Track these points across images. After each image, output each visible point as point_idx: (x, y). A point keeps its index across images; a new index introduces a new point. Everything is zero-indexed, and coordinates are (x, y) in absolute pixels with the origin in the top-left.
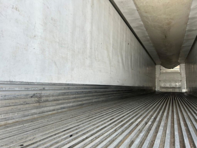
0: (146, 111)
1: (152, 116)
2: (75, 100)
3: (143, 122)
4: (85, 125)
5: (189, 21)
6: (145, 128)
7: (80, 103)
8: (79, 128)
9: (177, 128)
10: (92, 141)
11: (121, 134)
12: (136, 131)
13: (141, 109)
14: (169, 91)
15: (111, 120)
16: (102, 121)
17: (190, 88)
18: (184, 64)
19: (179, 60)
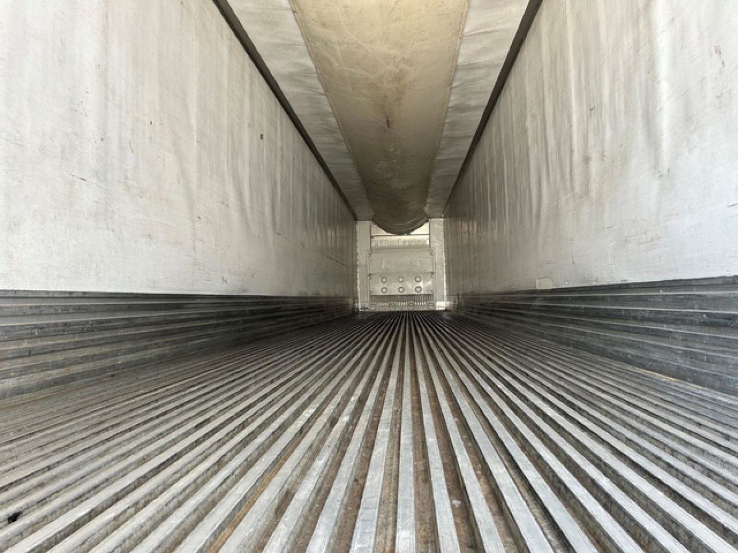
0: (330, 380)
1: (349, 393)
2: (28, 362)
3: (323, 419)
4: (84, 463)
5: (459, 74)
6: (329, 439)
7: (55, 373)
8: (55, 478)
9: (432, 422)
10: (117, 523)
11: (243, 473)
12: (298, 454)
13: (312, 373)
14: (398, 309)
15: (198, 427)
16: (161, 435)
17: (458, 295)
18: (442, 219)
19: (427, 205)
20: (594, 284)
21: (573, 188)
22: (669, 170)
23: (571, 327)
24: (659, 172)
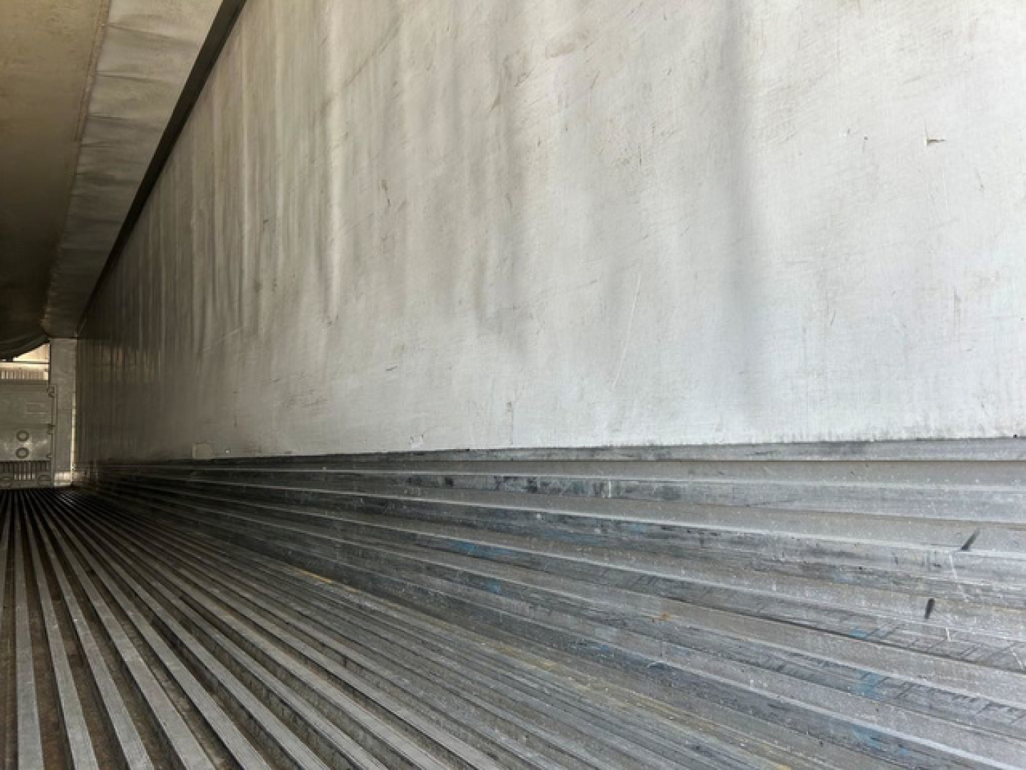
5: (92, 128)
17: (91, 463)
18: (75, 341)
19: (46, 316)
20: (258, 455)
21: (241, 323)
22: (337, 317)
23: (231, 514)
24: (328, 317)
